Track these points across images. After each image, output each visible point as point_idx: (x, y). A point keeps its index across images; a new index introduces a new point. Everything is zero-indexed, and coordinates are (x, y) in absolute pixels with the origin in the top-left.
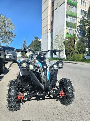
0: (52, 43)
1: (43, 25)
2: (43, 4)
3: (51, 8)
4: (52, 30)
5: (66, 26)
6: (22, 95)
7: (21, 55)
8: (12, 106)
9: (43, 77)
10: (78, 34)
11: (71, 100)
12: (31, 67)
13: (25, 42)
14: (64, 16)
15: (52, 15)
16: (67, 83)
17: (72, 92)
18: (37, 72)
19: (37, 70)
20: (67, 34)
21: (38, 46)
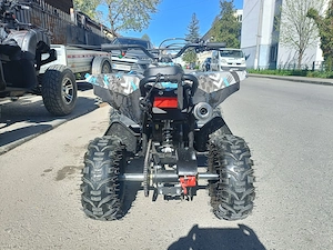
7: (184, 62)
13: (195, 22)
21: (231, 31)
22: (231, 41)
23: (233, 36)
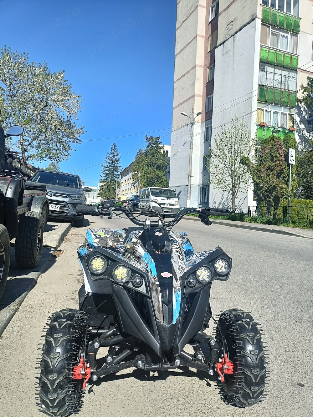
0: (206, 160)
1: (178, 97)
2: (177, 25)
3: (207, 39)
4: (208, 115)
5: (260, 101)
6: (88, 365)
7: (100, 198)
8: (52, 401)
9: (159, 312)
10: (302, 126)
11: (254, 393)
12: (121, 273)
13: (114, 153)
14: (253, 67)
15: (208, 63)
16: (242, 329)
17: (261, 364)
18: (138, 293)
19: (140, 285)
20: (262, 126)
21: (159, 168)
22: (158, 178)
23: (160, 173)
